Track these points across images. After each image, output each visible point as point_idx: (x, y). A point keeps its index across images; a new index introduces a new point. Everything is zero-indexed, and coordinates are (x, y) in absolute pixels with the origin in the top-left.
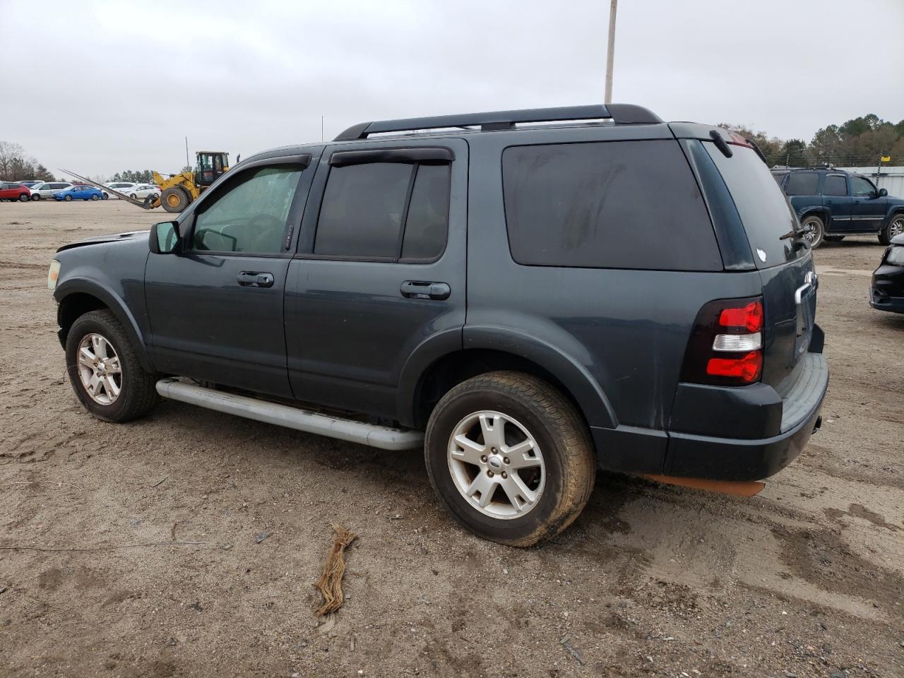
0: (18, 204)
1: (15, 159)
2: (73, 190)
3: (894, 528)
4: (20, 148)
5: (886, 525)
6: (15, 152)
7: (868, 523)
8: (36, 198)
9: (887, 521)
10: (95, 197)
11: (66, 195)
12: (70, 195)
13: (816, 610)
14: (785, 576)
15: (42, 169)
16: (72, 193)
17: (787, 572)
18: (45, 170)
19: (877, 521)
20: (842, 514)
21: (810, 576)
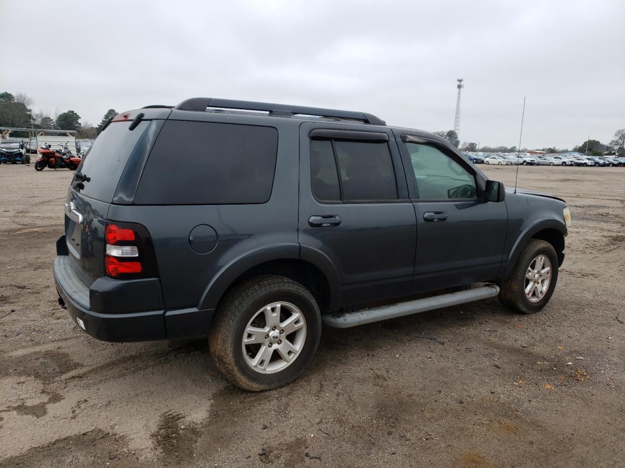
3: (9, 409)
5: (15, 409)
7: (29, 403)
9: (15, 413)
13: (38, 344)
14: (59, 348)
17: (59, 350)
19: (22, 409)
20: (50, 401)
21: (47, 354)
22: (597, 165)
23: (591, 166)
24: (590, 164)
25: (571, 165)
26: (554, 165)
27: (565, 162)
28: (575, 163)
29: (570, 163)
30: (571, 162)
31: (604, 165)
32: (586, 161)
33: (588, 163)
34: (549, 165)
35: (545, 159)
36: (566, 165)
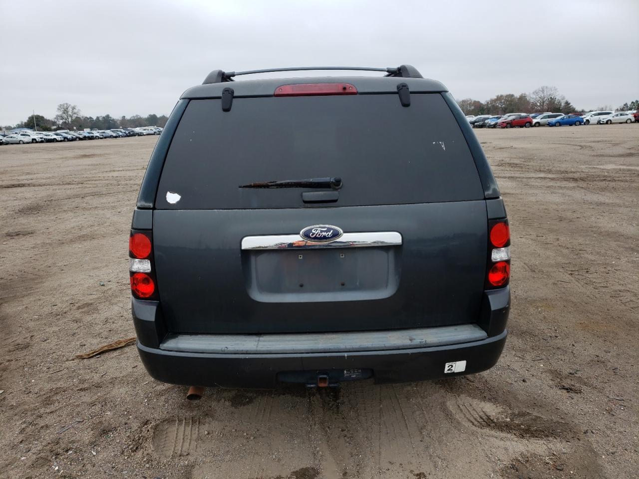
0: (524, 129)
1: (551, 98)
2: (563, 119)
4: (556, 90)
6: (552, 92)
8: (537, 125)
10: (578, 123)
11: (557, 122)
12: (559, 122)
15: (567, 103)
16: (560, 121)
18: (569, 104)
22: (66, 140)
23: (61, 141)
24: (60, 139)
25: (42, 142)
26: (24, 143)
27: (35, 139)
28: (44, 139)
29: (40, 140)
30: (41, 138)
31: (73, 140)
32: (55, 137)
33: (57, 139)
34: (19, 143)
35: (12, 137)
36: (37, 142)
